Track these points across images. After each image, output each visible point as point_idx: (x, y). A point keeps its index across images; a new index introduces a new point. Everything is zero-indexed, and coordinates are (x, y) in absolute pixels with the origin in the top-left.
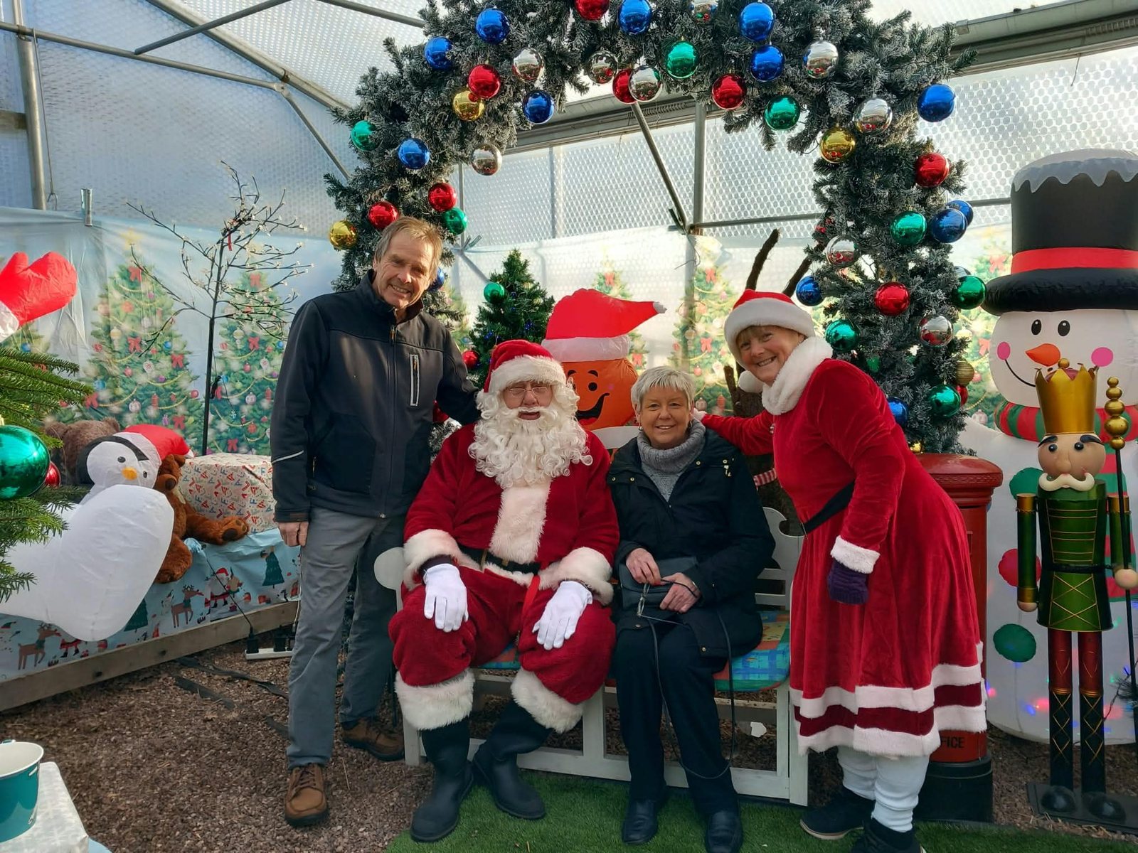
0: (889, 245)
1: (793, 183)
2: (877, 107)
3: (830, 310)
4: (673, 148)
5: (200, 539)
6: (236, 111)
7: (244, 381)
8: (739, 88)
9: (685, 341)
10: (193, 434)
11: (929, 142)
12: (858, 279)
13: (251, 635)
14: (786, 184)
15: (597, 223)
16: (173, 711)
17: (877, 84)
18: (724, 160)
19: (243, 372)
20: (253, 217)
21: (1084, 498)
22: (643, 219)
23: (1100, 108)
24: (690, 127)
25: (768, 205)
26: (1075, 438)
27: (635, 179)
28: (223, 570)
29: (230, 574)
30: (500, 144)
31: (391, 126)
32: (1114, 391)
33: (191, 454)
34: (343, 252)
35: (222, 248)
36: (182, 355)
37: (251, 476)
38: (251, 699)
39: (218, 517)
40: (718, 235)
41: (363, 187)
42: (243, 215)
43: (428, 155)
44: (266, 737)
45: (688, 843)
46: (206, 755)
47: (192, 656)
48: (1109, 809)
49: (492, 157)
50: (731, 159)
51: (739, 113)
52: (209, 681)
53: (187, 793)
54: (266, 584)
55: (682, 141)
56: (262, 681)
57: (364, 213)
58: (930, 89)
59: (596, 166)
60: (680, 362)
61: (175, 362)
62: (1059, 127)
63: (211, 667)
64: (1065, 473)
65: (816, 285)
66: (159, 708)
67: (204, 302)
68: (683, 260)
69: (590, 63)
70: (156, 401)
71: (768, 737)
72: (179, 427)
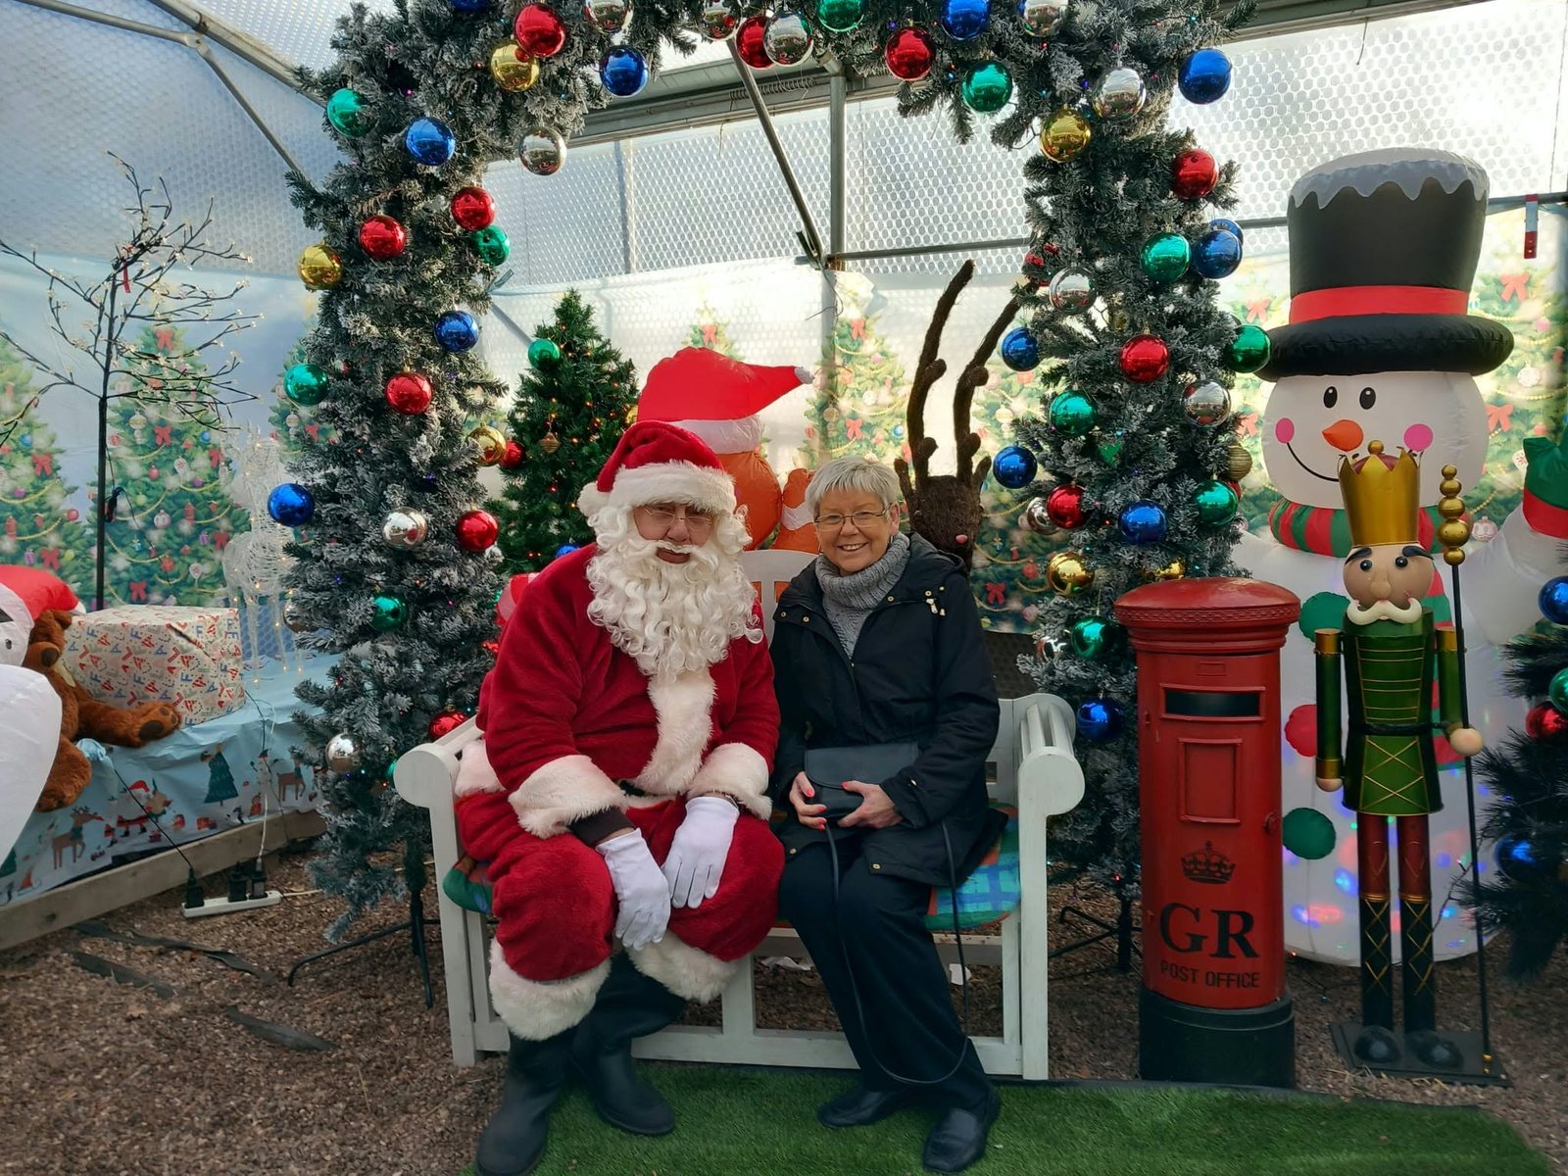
0: (1138, 282)
1: (975, 197)
2: (1123, 80)
3: (1052, 377)
4: (799, 145)
5: (101, 738)
6: (125, 76)
7: (150, 493)
8: (924, 48)
9: (825, 424)
10: (74, 577)
11: (1189, 134)
12: (1087, 333)
13: (192, 881)
14: (965, 198)
15: (691, 254)
16: (75, 1006)
17: (1123, 46)
18: (875, 163)
19: (148, 480)
20: (165, 240)
21: (1406, 633)
22: (759, 247)
23: (1395, 95)
24: (823, 114)
25: (941, 228)
26: (1396, 550)
27: (744, 189)
28: (141, 784)
29: (152, 788)
30: (561, 129)
31: (391, 98)
32: (1451, 484)
33: (81, 607)
34: (320, 293)
35: (114, 288)
36: (50, 455)
37: (181, 639)
38: (199, 979)
39: (129, 703)
40: (868, 270)
41: (349, 193)
42: (146, 238)
43: (452, 143)
44: (229, 1039)
45: (887, 1152)
46: (135, 1074)
47: (96, 919)
48: (1441, 1053)
49: (551, 147)
50: (884, 162)
51: (919, 85)
52: (128, 956)
53: (110, 1138)
54: (210, 799)
55: (811, 133)
56: (213, 949)
57: (351, 233)
58: (1195, 57)
59: (685, 170)
60: (816, 454)
61: (39, 467)
62: (1340, 121)
63: (129, 934)
64: (1382, 599)
65: (1032, 341)
66: (52, 1003)
67: (90, 372)
68: (818, 307)
69: (701, 8)
70: (13, 528)
71: (975, 984)
72: (51, 566)
